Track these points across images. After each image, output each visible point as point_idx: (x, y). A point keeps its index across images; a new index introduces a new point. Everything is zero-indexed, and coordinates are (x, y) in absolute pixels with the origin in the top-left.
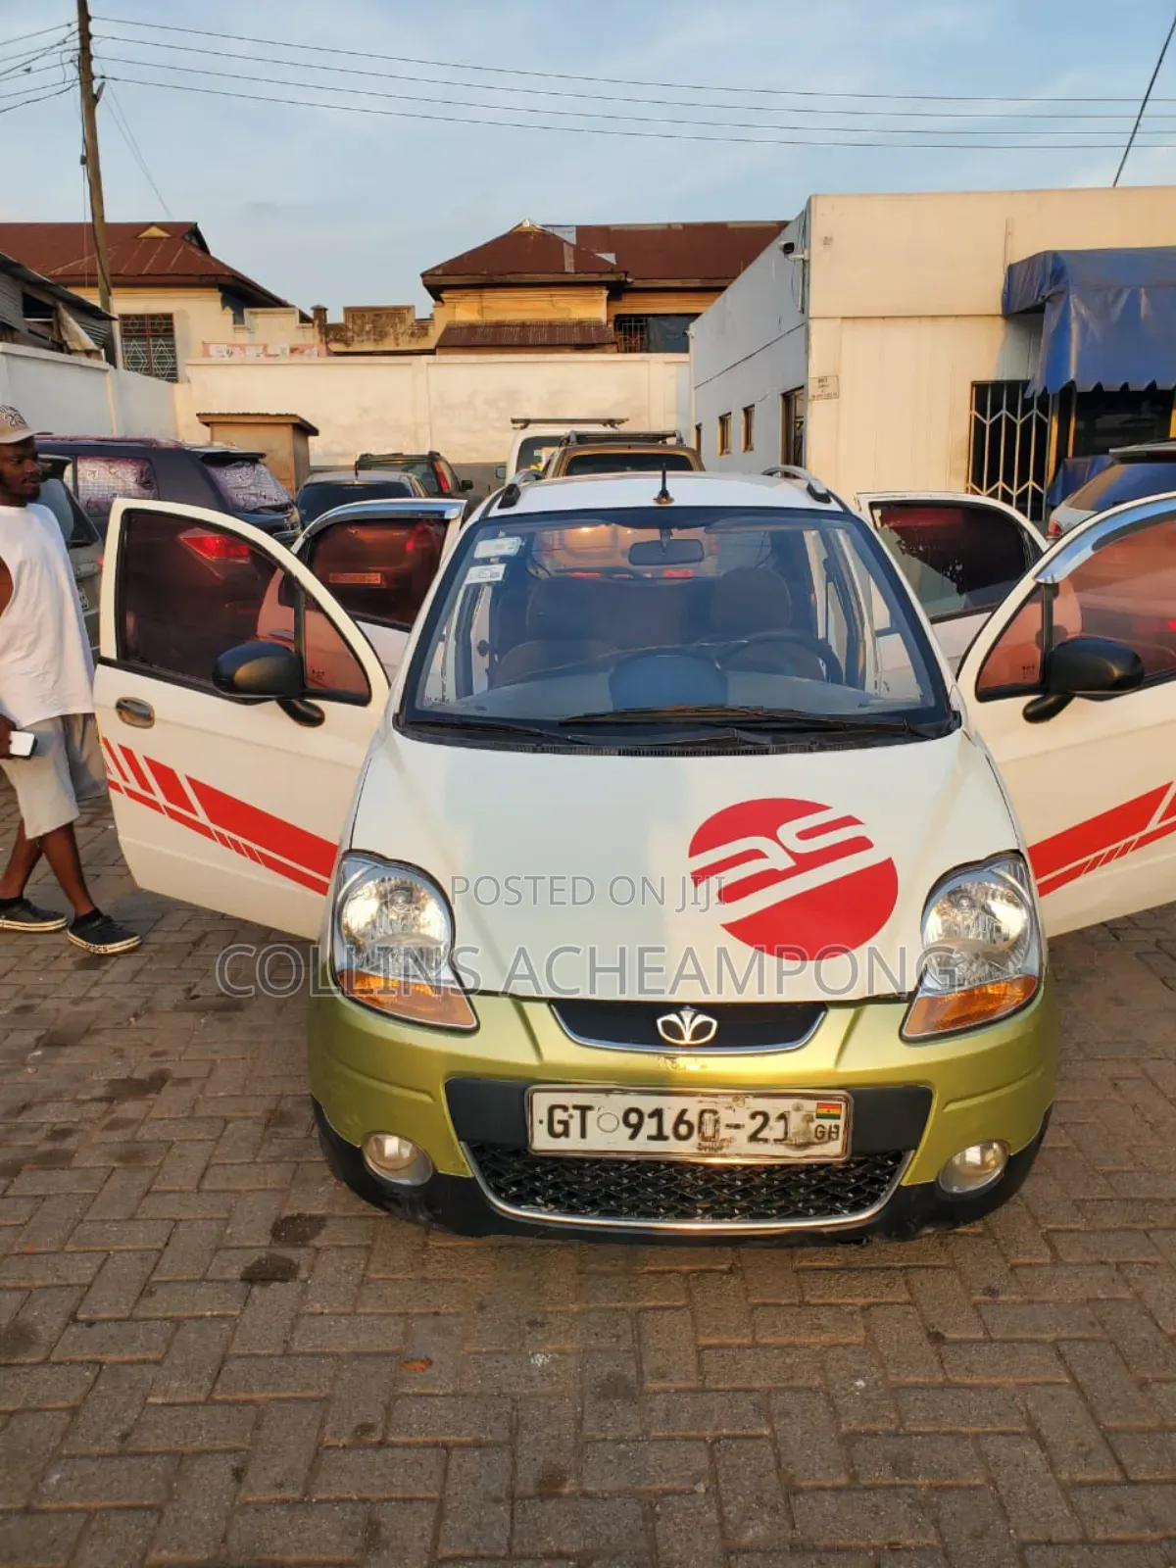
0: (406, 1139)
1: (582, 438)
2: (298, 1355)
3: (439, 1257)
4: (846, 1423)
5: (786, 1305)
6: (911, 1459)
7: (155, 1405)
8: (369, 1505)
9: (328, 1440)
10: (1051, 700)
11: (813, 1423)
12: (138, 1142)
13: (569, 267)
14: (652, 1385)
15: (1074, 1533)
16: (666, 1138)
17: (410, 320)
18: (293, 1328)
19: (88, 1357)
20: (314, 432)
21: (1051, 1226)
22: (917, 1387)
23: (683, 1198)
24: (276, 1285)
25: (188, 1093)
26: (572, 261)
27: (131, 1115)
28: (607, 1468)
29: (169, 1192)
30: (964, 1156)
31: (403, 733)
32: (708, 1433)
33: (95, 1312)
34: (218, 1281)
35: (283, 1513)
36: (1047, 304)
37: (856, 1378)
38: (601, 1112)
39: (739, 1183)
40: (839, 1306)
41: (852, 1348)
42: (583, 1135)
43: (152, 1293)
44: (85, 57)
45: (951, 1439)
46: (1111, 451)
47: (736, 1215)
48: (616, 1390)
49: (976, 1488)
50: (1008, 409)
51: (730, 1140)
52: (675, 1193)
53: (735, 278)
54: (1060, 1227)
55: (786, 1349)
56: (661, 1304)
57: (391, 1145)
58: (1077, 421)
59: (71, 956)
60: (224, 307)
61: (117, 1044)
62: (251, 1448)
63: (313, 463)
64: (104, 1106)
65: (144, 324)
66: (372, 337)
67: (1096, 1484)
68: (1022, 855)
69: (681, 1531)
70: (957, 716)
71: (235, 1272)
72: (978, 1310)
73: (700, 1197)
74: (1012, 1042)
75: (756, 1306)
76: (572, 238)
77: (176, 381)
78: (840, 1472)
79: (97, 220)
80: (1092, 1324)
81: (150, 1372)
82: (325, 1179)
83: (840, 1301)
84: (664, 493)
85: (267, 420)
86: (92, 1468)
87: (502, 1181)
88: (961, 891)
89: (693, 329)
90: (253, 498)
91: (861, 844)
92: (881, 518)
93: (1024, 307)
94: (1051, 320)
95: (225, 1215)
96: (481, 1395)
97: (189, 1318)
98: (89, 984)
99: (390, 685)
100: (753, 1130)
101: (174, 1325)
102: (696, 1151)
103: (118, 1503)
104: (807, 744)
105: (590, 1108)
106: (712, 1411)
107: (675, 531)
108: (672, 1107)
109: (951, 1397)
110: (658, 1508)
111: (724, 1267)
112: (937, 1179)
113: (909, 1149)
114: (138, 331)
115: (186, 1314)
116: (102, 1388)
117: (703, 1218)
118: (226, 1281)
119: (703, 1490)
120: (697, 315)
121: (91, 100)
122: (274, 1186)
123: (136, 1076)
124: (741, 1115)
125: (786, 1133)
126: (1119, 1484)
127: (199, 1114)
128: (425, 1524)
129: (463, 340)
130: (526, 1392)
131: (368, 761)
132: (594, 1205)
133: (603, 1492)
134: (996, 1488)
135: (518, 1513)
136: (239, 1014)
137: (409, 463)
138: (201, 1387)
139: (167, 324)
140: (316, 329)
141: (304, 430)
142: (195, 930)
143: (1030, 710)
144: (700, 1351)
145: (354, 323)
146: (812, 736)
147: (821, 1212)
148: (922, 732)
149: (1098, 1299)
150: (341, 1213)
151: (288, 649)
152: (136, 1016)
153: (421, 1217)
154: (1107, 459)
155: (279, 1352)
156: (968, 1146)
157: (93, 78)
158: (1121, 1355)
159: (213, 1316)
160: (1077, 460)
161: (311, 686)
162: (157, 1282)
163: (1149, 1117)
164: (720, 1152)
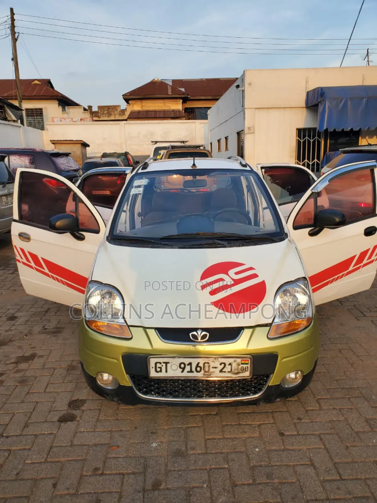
0: (110, 374)
1: (173, 147)
2: (75, 445)
3: (122, 412)
4: (252, 463)
5: (234, 425)
6: (273, 474)
7: (28, 463)
8: (97, 494)
9: (84, 473)
10: (317, 229)
11: (241, 463)
12: (25, 377)
13: (170, 93)
14: (191, 452)
15: (323, 496)
16: (193, 372)
17: (119, 110)
18: (74, 437)
19: (6, 448)
20: (88, 146)
21: (319, 397)
22: (275, 450)
23: (199, 391)
24: (69, 423)
25: (42, 360)
26: (171, 91)
27: (23, 368)
28: (175, 480)
29: (35, 393)
30: (290, 375)
31: (109, 242)
32: (208, 467)
33: (9, 433)
34: (50, 422)
35: (69, 498)
36: (319, 104)
37: (256, 448)
38: (172, 364)
39: (217, 386)
40: (251, 425)
41: (254, 438)
42: (166, 371)
43: (28, 426)
44: (13, 27)
45: (286, 467)
46: (340, 150)
47: (216, 396)
48: (178, 454)
49: (293, 483)
50: (308, 137)
51: (213, 372)
52: (196, 390)
53: (222, 96)
54: (322, 397)
55: (233, 439)
56: (193, 425)
57: (106, 376)
58: (330, 140)
59: (5, 316)
60: (59, 106)
61: (19, 345)
62: (59, 477)
63: (88, 156)
64: (15, 365)
65: (33, 112)
66: (107, 115)
67: (331, 480)
68: (306, 279)
69: (198, 500)
70: (286, 235)
71: (56, 419)
72: (295, 425)
73: (205, 391)
74: (303, 339)
75: (225, 426)
76: (171, 84)
77: (44, 130)
78: (250, 479)
79: (17, 78)
80: (331, 428)
81: (26, 453)
82: (86, 387)
83: (251, 423)
84: (194, 165)
85: (73, 142)
86: (6, 484)
87: (141, 387)
88: (287, 290)
89: (209, 112)
90: (67, 167)
91: (255, 276)
92: (264, 172)
93: (312, 105)
94: (320, 108)
95: (53, 400)
96: (135, 457)
97: (40, 434)
98: (11, 325)
99: (106, 226)
100: (221, 368)
101: (35, 437)
102: (203, 376)
103: (15, 495)
104: (239, 244)
105: (168, 363)
106: (209, 460)
107: (197, 177)
108: (194, 362)
109: (286, 453)
110: (191, 493)
111: (214, 413)
112: (280, 383)
113: (271, 374)
114: (31, 114)
115: (39, 433)
116: (10, 458)
117: (206, 397)
118: (53, 422)
119: (206, 486)
120: (210, 108)
121: (15, 40)
122: (69, 390)
123: (25, 355)
124: (217, 364)
125: (231, 370)
126: (339, 480)
127: (45, 367)
128: (115, 500)
129: (136, 116)
130: (150, 455)
131: (98, 251)
132: (171, 394)
133: (173, 488)
134: (299, 482)
135: (146, 496)
136: (60, 334)
137: (119, 155)
138: (43, 457)
139: (41, 112)
140: (89, 113)
141: (85, 145)
142: (46, 307)
143: (310, 232)
144: (206, 440)
145: (101, 111)
146: (240, 242)
147: (244, 394)
148: (276, 240)
149: (333, 420)
150: (92, 399)
151: (73, 216)
152: (26, 335)
153: (115, 399)
154: (339, 152)
155: (69, 444)
156: (291, 372)
157: (16, 33)
158: (340, 439)
159: (48, 434)
160: (330, 153)
161: (81, 227)
162: (30, 423)
163: (351, 361)
164: (210, 376)
